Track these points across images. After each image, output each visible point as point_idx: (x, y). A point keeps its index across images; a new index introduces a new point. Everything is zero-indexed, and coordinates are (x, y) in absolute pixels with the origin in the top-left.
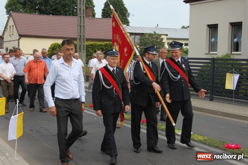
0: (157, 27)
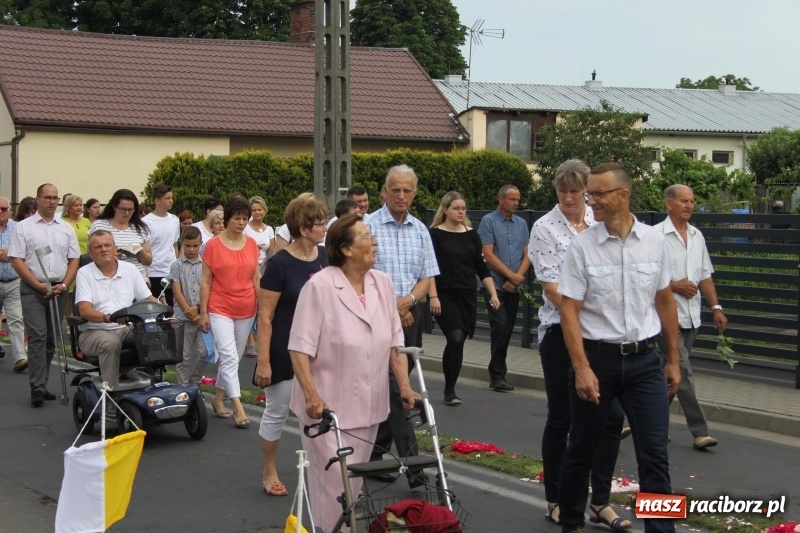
0: (593, 86)
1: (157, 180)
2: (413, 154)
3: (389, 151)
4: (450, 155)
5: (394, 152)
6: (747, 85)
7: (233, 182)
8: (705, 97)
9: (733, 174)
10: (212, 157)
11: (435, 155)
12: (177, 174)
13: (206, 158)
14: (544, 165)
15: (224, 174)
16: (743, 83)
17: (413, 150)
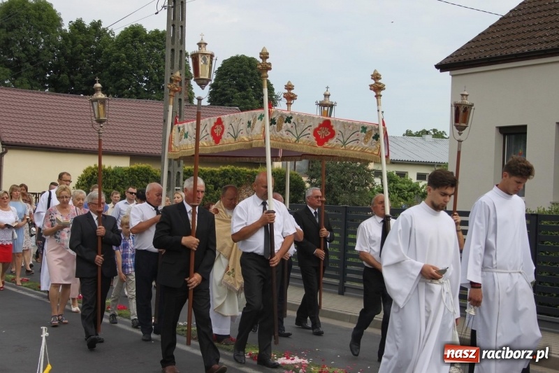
1: (83, 180)
2: (236, 169)
3: (221, 167)
4: (258, 170)
5: (224, 168)
6: (444, 136)
7: (128, 182)
8: (414, 141)
9: (423, 186)
10: (116, 167)
11: (249, 170)
12: (95, 177)
13: (112, 168)
14: (312, 177)
15: (123, 178)
16: (442, 134)
17: (236, 167)
